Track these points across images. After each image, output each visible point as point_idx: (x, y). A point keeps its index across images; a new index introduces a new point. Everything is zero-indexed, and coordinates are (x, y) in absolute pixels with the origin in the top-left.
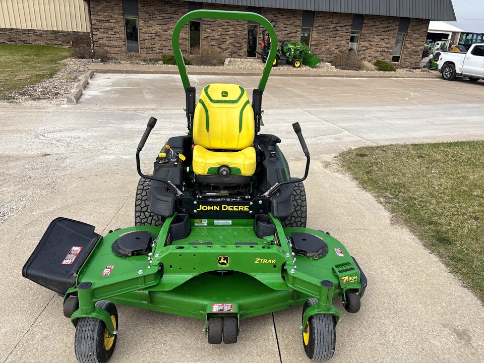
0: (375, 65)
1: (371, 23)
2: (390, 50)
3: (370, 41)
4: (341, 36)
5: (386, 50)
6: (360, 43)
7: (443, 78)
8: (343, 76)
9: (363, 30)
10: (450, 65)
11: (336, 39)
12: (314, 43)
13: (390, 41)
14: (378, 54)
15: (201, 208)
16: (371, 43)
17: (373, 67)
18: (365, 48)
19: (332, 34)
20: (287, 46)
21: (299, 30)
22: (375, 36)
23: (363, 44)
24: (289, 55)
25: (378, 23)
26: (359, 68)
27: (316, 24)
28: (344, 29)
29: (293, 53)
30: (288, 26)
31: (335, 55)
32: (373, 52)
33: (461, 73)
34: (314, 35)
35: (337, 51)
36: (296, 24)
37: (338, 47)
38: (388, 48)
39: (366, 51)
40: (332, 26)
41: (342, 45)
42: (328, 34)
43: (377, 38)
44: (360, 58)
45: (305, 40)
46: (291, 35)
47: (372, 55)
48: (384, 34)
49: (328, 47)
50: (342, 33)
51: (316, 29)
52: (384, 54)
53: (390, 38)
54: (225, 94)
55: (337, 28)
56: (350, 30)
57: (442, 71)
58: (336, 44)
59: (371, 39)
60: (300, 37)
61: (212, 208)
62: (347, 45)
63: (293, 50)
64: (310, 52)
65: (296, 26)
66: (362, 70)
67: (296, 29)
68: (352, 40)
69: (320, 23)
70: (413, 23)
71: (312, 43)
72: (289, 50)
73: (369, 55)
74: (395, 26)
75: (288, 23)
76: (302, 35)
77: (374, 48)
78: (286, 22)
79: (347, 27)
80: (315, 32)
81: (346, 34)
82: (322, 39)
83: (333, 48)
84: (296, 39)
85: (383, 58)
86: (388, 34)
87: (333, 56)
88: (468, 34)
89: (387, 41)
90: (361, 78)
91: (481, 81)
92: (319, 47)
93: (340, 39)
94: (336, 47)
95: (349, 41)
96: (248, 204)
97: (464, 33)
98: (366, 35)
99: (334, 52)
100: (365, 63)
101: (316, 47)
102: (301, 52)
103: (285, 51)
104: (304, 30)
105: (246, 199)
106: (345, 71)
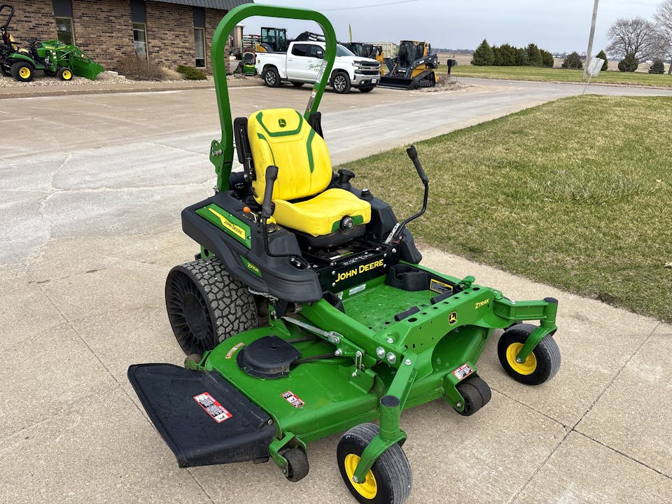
0: (178, 71)
1: (157, 13)
2: (191, 52)
3: (162, 39)
4: (120, 31)
5: (186, 51)
6: (150, 41)
7: (266, 84)
8: (148, 91)
9: (148, 23)
10: (270, 68)
11: (112, 35)
12: (81, 42)
13: (187, 39)
14: (176, 57)
15: (340, 277)
16: (164, 42)
17: (178, 75)
18: (158, 49)
19: (105, 28)
20: (42, 47)
21: (51, 21)
22: (167, 32)
23: (154, 42)
24: (50, 61)
25: (166, 14)
26: (159, 77)
27: (77, 13)
28: (122, 21)
29: (55, 57)
30: (32, 15)
31: (117, 59)
32: (170, 55)
33: (285, 77)
34: (78, 29)
35: (119, 53)
36: (43, 11)
37: (119, 47)
38: (187, 48)
39: (161, 52)
40: (103, 15)
41: (125, 44)
42: (100, 28)
43: (170, 35)
44: (154, 62)
45: (66, 38)
46: (40, 29)
47: (170, 58)
48: (178, 29)
49: (104, 47)
50: (119, 27)
51: (78, 20)
52: (184, 57)
53: (187, 34)
54: (282, 123)
55: (111, 18)
56: (131, 21)
57: (263, 76)
58: (115, 43)
59: (162, 36)
60: (56, 33)
61: (350, 274)
62: (131, 44)
63: (54, 54)
64: (83, 56)
65: (45, 15)
66: (165, 80)
67: (46, 20)
68: (136, 36)
69: (83, 11)
70: (209, 14)
71: (77, 42)
72: (48, 53)
73: (166, 58)
74: (189, 19)
75: (30, 10)
76: (58, 29)
77: (170, 49)
78: (25, 7)
79: (125, 18)
80: (78, 24)
81: (125, 27)
82: (92, 36)
83: (112, 50)
84: (50, 36)
85: (185, 62)
86: (183, 30)
87: (115, 61)
88: (268, 29)
89: (183, 39)
90: (174, 92)
91: (305, 85)
92: (91, 47)
93: (119, 35)
94: (117, 47)
95: (133, 38)
96: (382, 257)
97: (265, 28)
98: (154, 29)
99: (115, 55)
100: (165, 69)
101: (85, 48)
102: (68, 56)
103: (40, 55)
104: (59, 22)
105: (378, 252)
106: (142, 82)
